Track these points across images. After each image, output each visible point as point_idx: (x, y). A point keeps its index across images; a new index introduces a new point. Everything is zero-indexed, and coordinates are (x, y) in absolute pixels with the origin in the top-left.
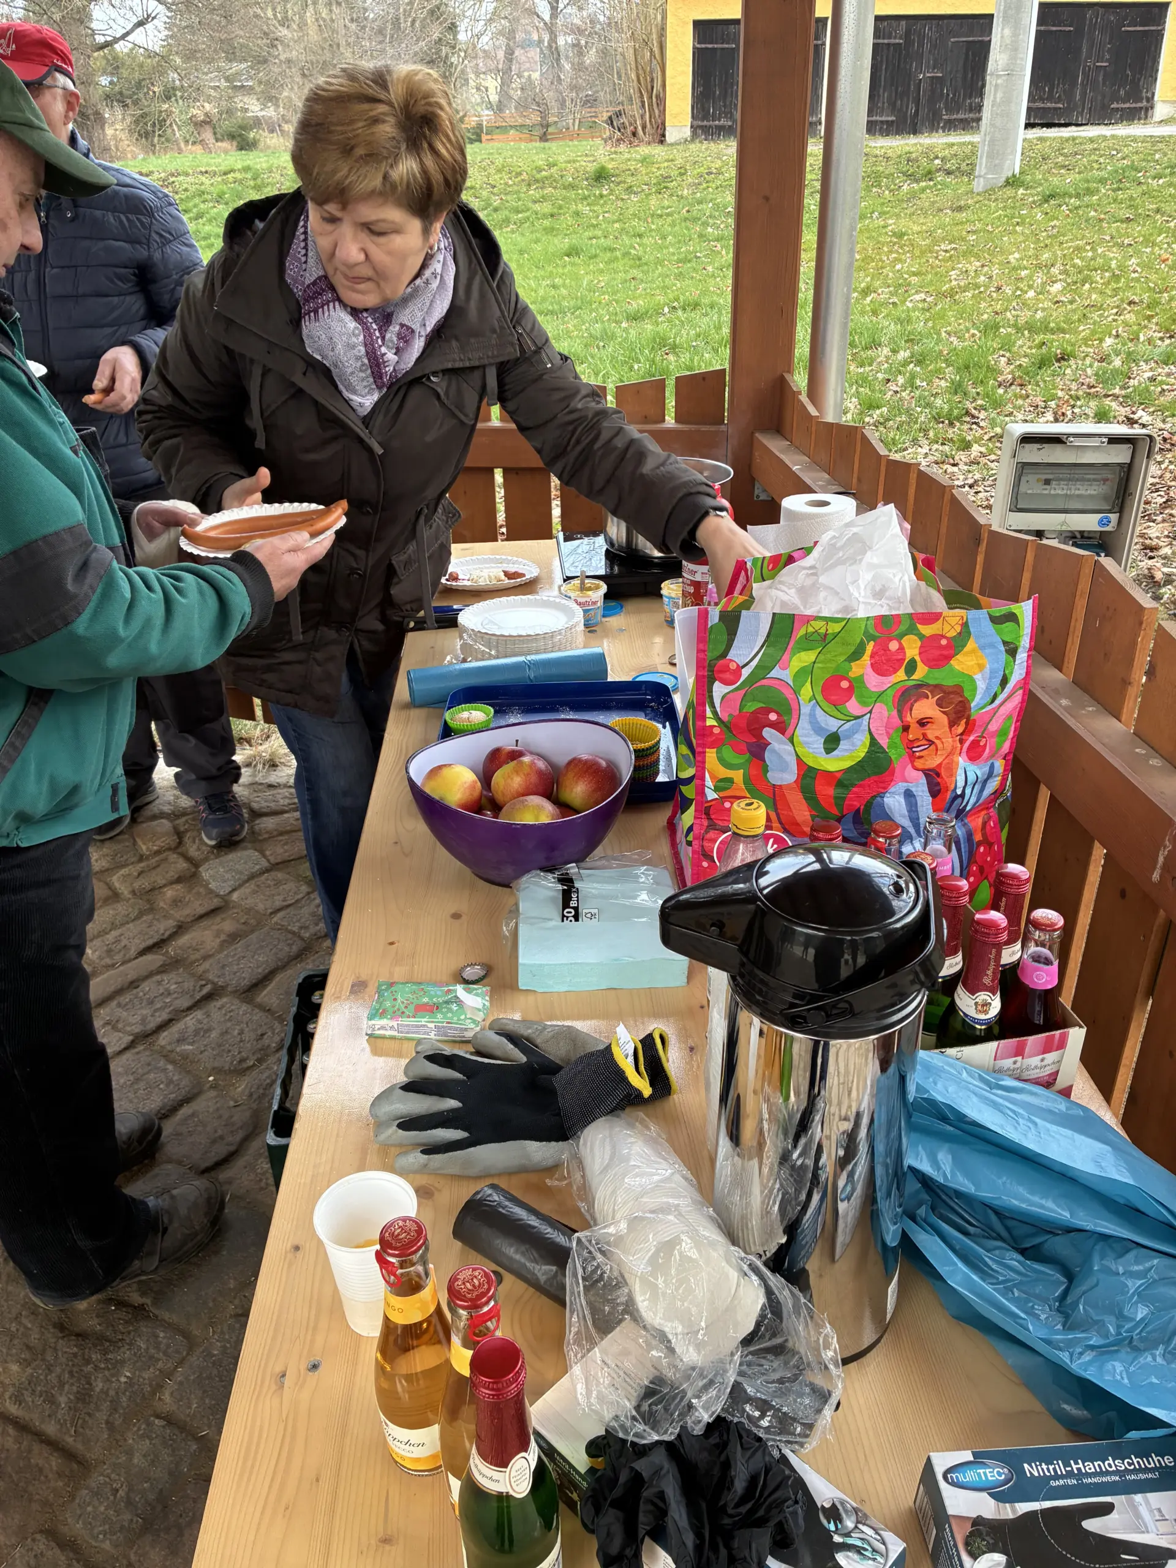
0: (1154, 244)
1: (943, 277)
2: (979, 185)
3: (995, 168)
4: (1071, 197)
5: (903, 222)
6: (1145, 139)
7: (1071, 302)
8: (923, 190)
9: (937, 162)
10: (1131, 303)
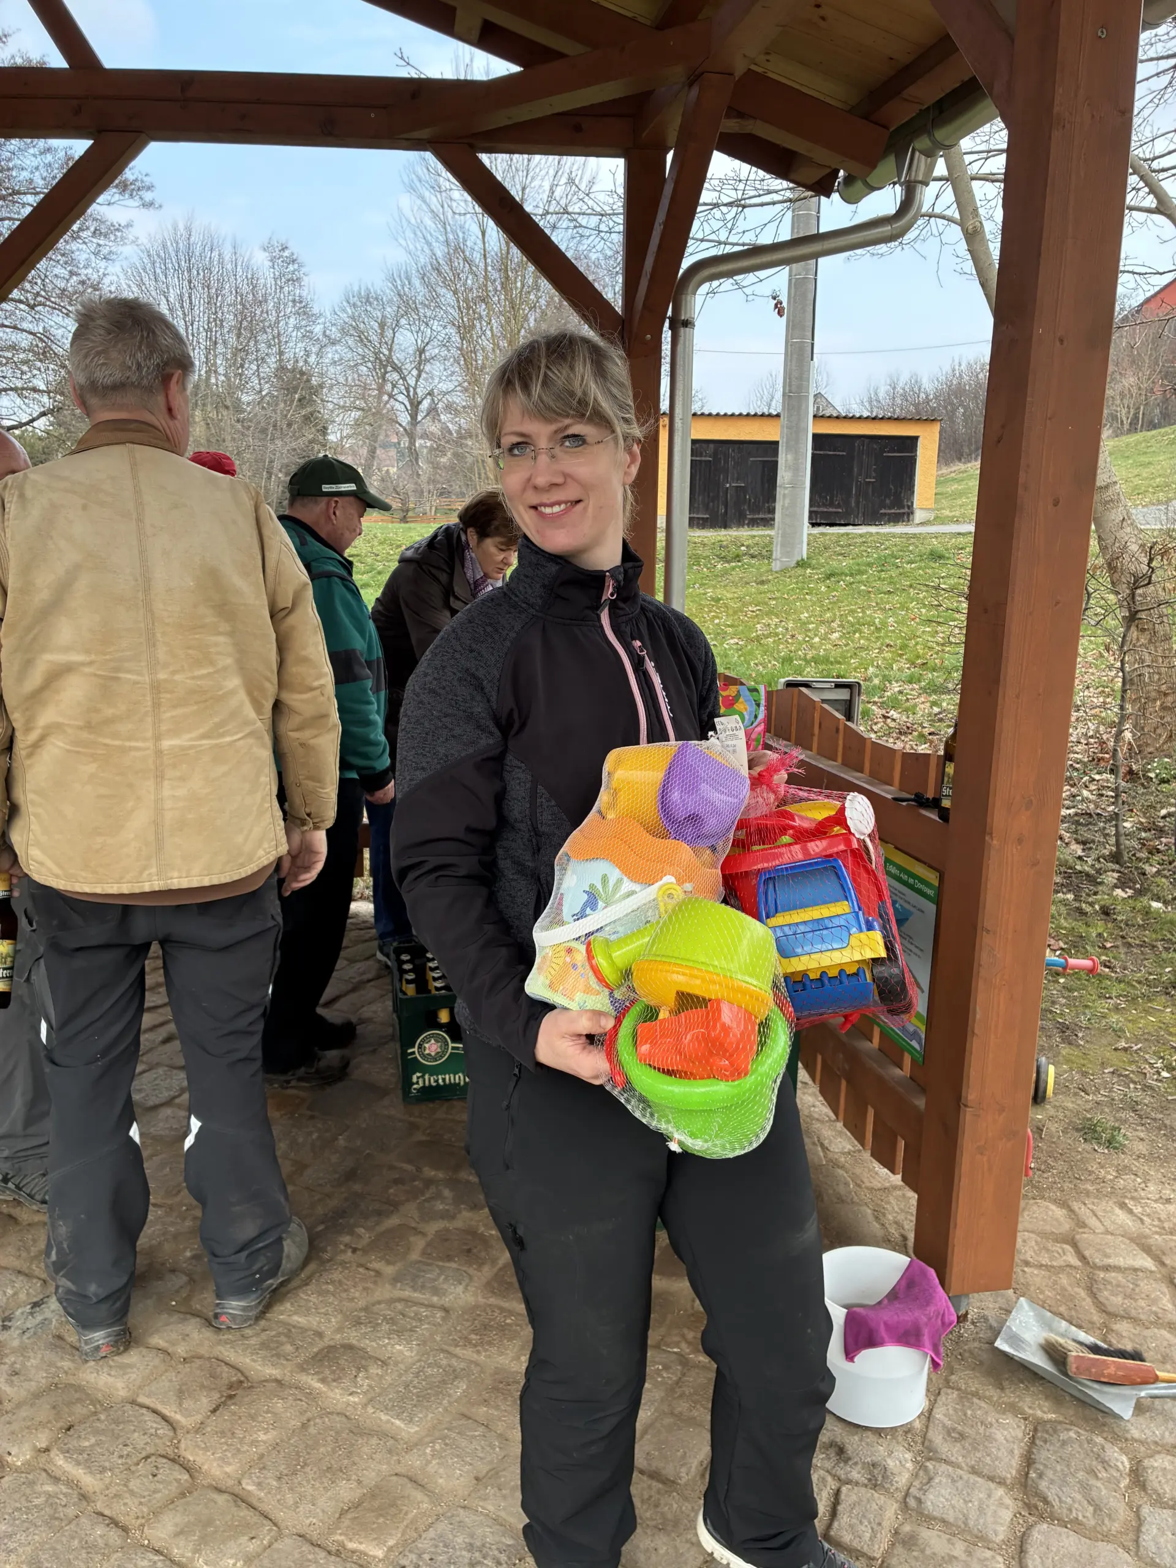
0: (908, 609)
1: (752, 629)
2: (776, 566)
3: (788, 554)
4: (846, 575)
5: (718, 591)
6: (901, 536)
7: (846, 645)
8: (733, 568)
9: (743, 548)
10: (887, 646)
